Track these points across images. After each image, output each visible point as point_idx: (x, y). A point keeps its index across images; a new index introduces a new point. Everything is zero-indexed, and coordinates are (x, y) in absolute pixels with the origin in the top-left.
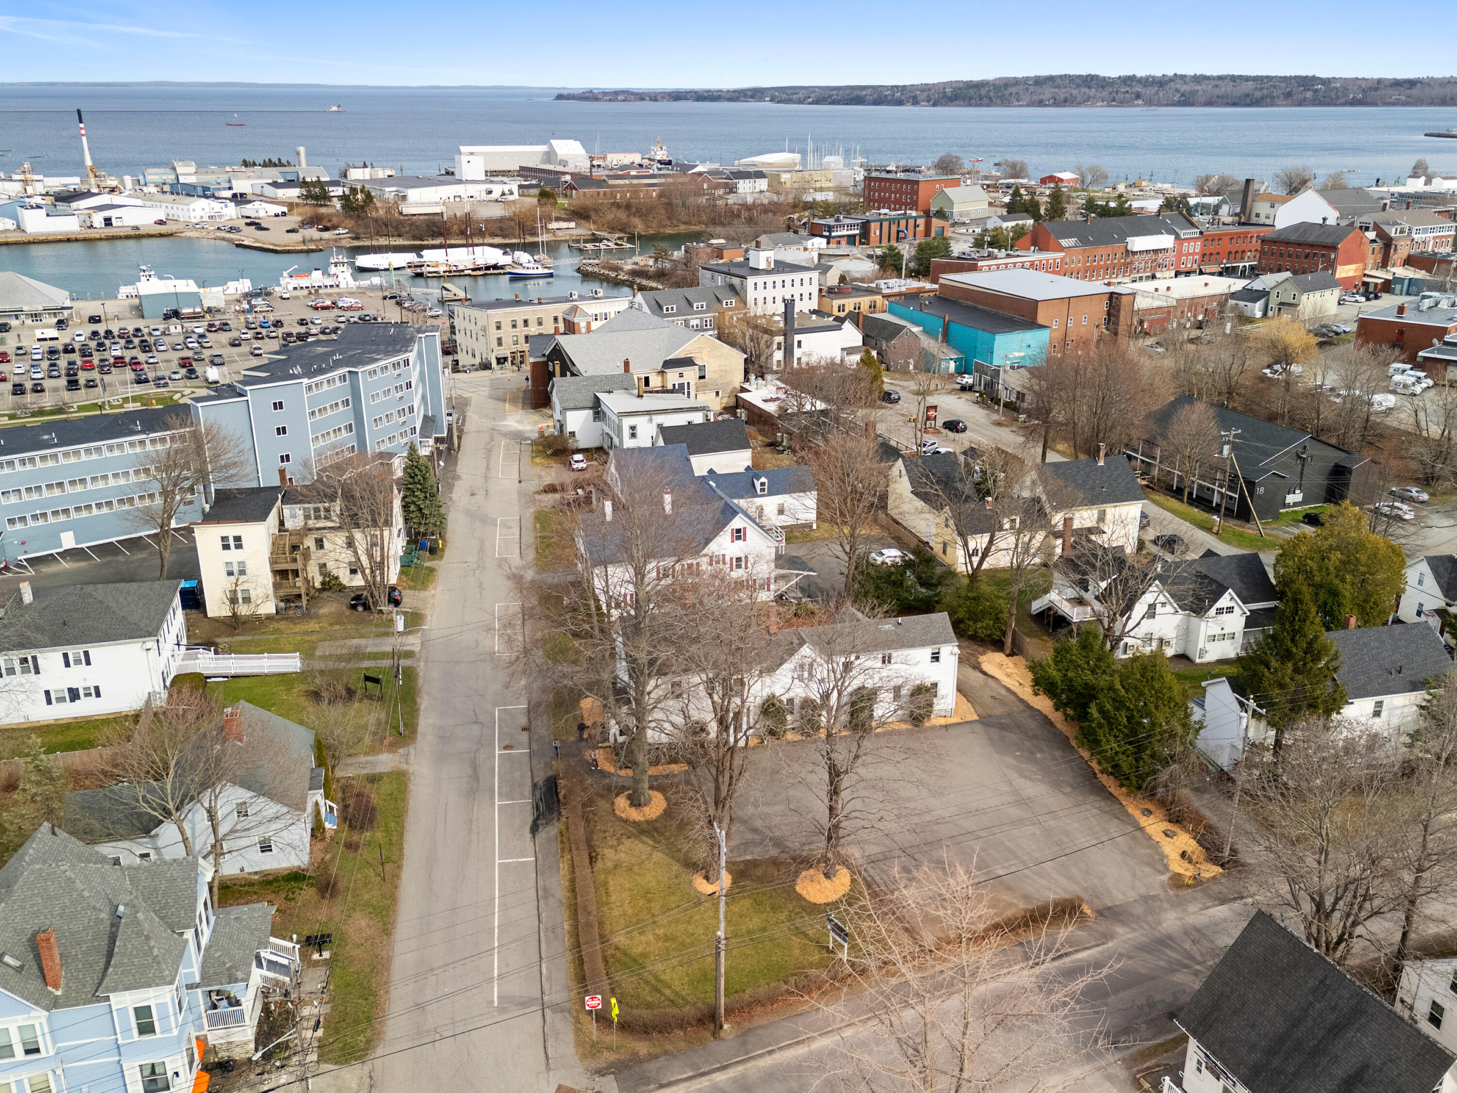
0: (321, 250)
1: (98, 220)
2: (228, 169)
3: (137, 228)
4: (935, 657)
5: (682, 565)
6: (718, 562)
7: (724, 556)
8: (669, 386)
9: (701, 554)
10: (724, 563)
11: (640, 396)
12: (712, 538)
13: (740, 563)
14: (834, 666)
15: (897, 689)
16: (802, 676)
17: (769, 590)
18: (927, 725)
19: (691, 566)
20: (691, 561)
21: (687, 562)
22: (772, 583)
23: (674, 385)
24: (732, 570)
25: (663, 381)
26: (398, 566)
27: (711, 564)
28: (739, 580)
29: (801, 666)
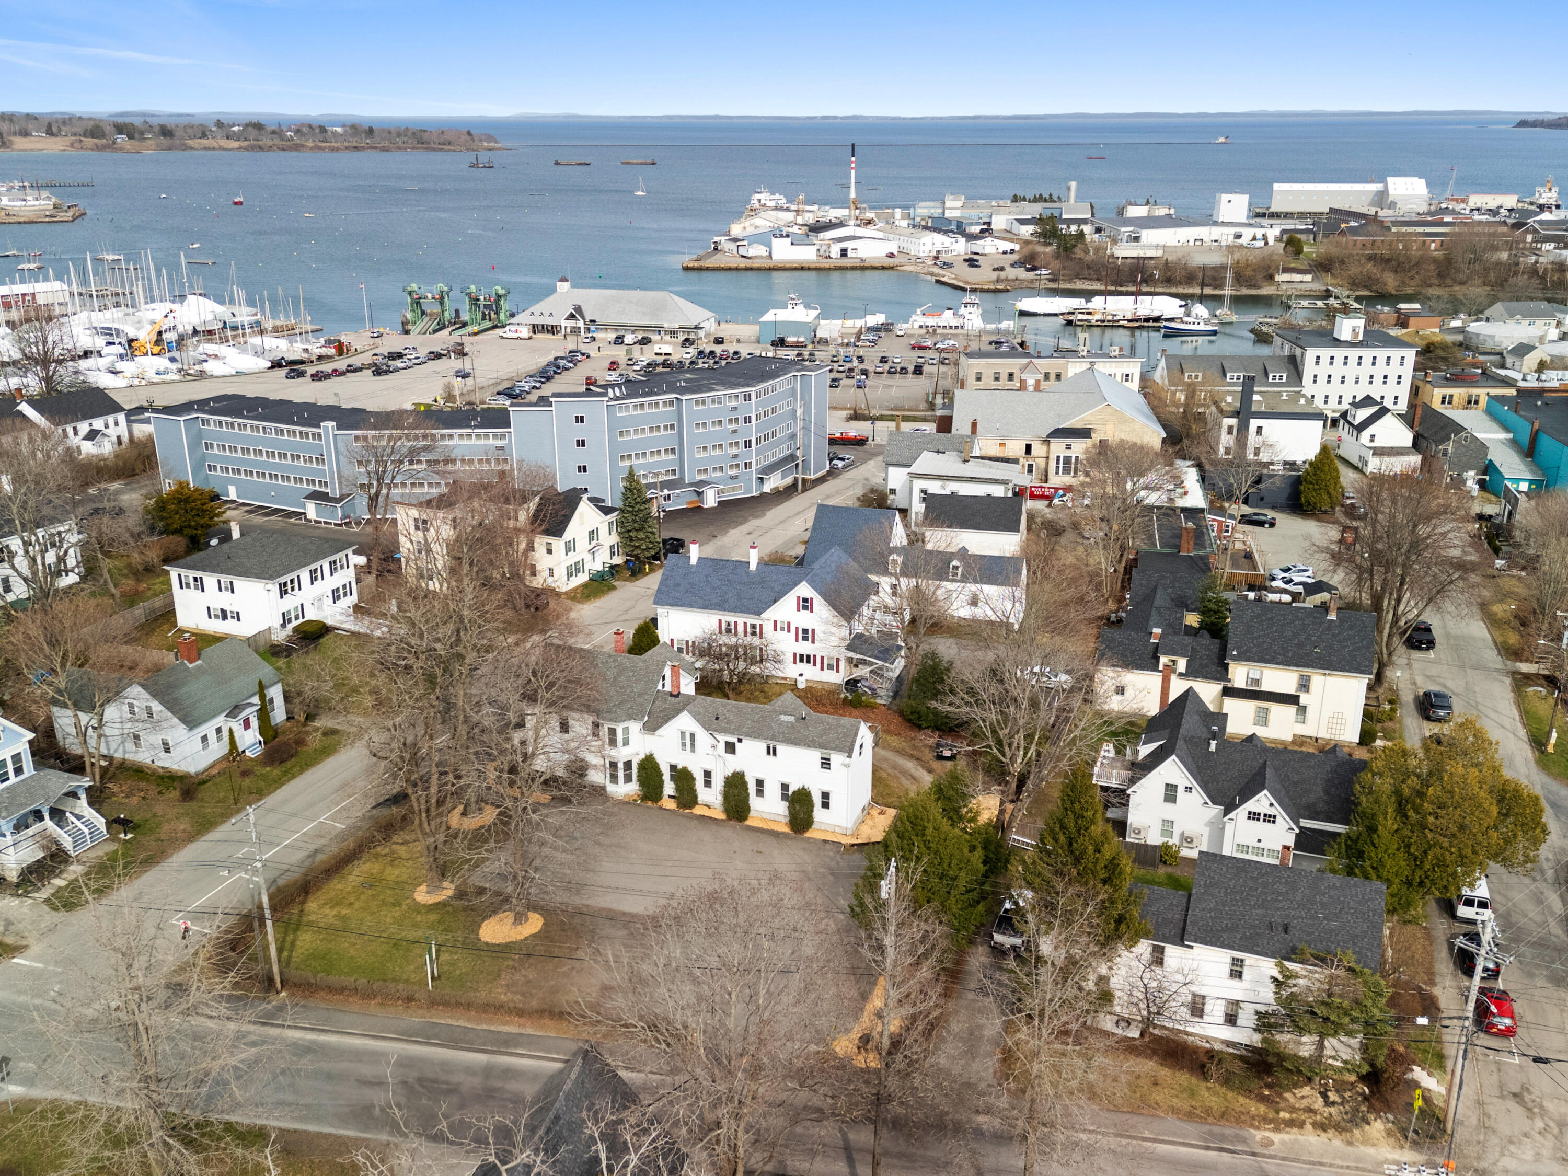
0: (1008, 291)
1: (835, 251)
2: (994, 203)
3: (862, 260)
4: (826, 763)
5: (745, 624)
6: (782, 629)
7: (789, 623)
8: (1053, 457)
9: (763, 616)
10: (789, 631)
11: (966, 461)
12: (775, 601)
13: (806, 635)
14: (715, 743)
15: (785, 787)
16: (684, 744)
17: (838, 671)
18: (808, 834)
19: (754, 626)
20: (754, 622)
21: (750, 621)
22: (842, 664)
23: (1058, 457)
24: (797, 640)
25: (1048, 452)
26: (583, 578)
27: (775, 629)
28: (805, 653)
29: (683, 733)
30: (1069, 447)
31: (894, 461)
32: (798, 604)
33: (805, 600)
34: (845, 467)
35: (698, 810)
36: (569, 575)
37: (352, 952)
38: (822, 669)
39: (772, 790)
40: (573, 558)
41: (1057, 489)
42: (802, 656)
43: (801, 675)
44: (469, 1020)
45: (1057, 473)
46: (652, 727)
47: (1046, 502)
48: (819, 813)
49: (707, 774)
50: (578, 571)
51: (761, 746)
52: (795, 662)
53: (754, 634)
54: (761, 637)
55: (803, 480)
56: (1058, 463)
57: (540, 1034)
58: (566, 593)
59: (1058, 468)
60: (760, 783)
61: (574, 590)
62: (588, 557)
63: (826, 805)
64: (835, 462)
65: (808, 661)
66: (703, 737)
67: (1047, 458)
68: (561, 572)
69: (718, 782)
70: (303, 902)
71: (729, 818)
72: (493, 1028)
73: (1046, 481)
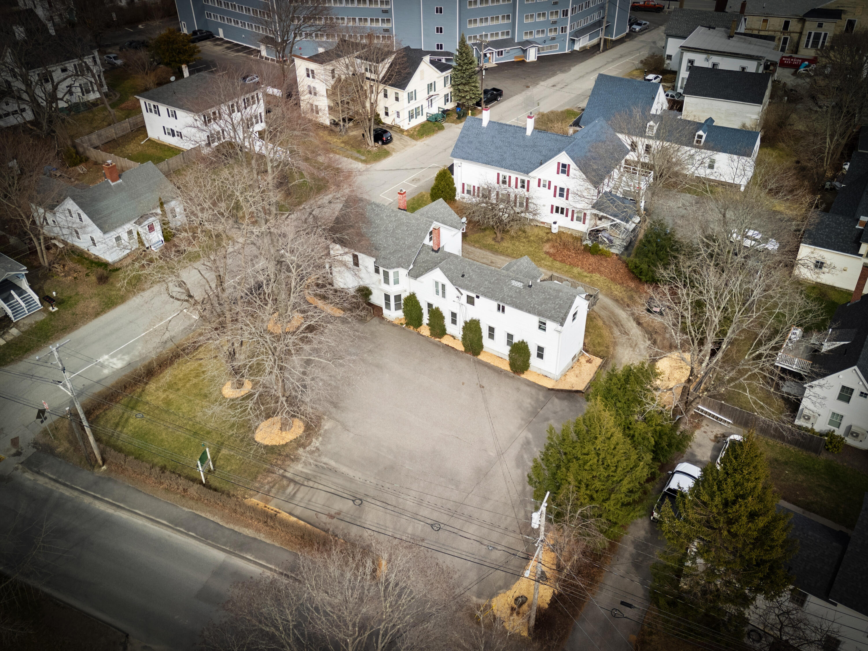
4: (542, 326)
5: (517, 179)
6: (544, 186)
7: (550, 182)
8: (806, 33)
9: (530, 174)
10: (549, 188)
11: (730, 37)
12: (541, 164)
13: (562, 192)
14: (459, 295)
15: (510, 337)
16: (437, 292)
17: (584, 223)
18: (523, 376)
19: (523, 181)
20: (523, 178)
21: (520, 177)
22: (588, 217)
23: (810, 33)
24: (555, 196)
25: (802, 28)
26: (422, 119)
27: (539, 186)
28: (560, 206)
29: (437, 283)
30: (820, 25)
31: (674, 33)
32: (558, 168)
33: (564, 166)
34: (641, 31)
35: (445, 340)
36: (411, 116)
37: (164, 435)
38: (572, 220)
39: (500, 336)
40: (414, 104)
41: (804, 60)
42: (557, 208)
43: (555, 223)
44: (222, 517)
45: (807, 46)
46: (415, 274)
47: (793, 70)
48: (534, 360)
49: (454, 315)
50: (417, 114)
51: (494, 304)
52: (552, 212)
53: (523, 187)
54: (528, 190)
55: (605, 40)
56: (809, 38)
57: (268, 541)
58: (407, 131)
59: (808, 41)
60: (491, 330)
61: (414, 128)
62: (425, 104)
63: (540, 355)
64: (634, 26)
65: (562, 213)
66: (450, 288)
67: (801, 33)
68: (405, 115)
69: (460, 323)
70: (146, 383)
71: (466, 351)
72: (236, 529)
73: (796, 52)
